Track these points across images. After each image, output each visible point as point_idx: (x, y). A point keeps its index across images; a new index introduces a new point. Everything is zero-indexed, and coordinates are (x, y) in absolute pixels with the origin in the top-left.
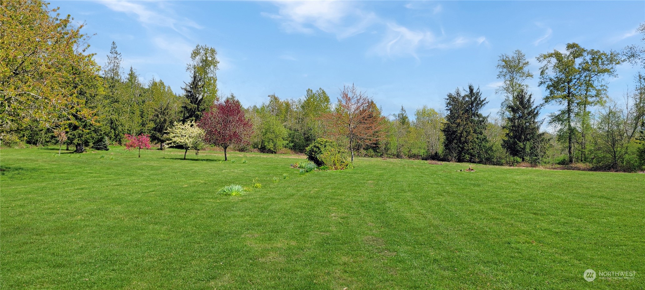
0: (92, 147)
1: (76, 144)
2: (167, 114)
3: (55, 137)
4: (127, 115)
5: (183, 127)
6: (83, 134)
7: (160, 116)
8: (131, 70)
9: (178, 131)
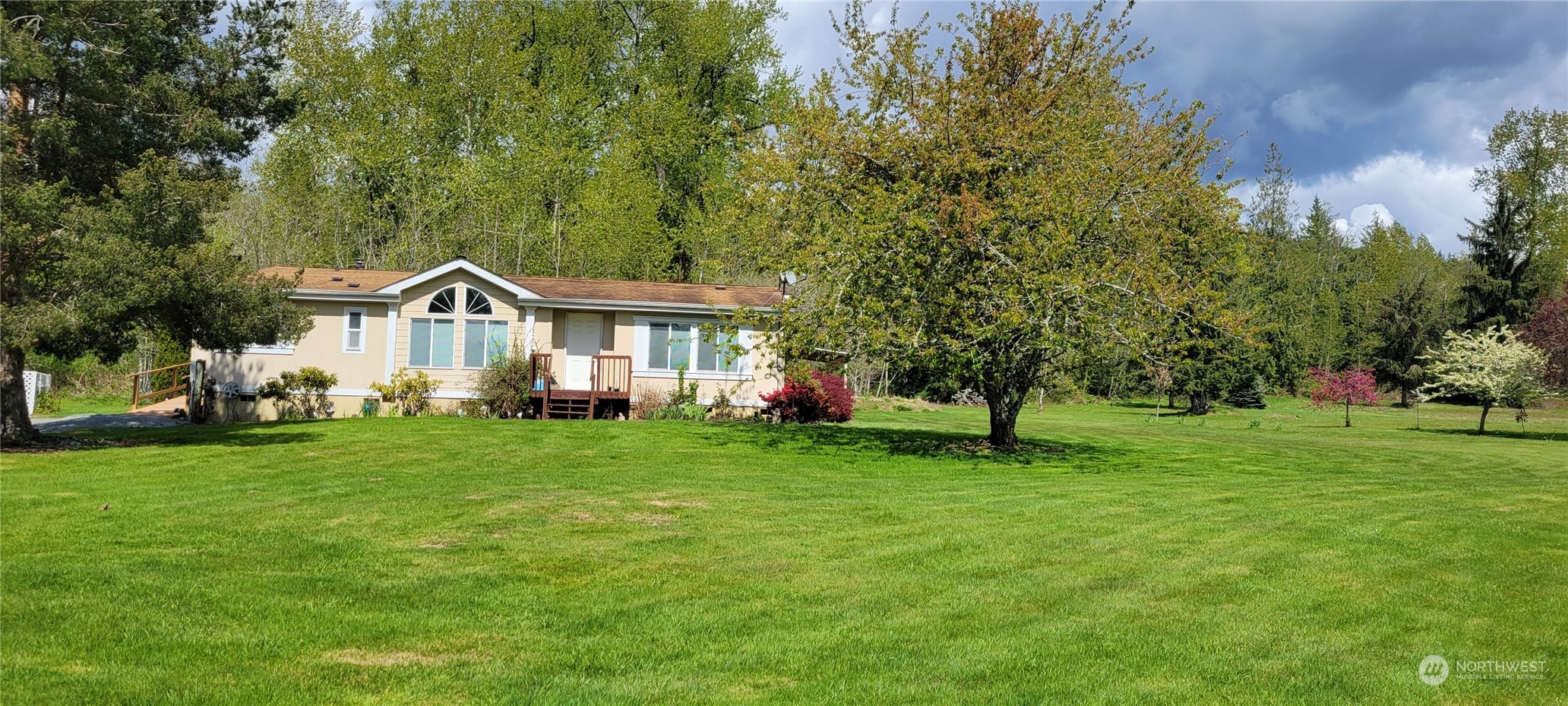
0: (1226, 400)
1: (1192, 393)
2: (1420, 312)
3: (1146, 378)
4: (1308, 321)
5: (1475, 344)
6: (1206, 370)
7: (1397, 317)
8: (1316, 207)
9: (1457, 355)
